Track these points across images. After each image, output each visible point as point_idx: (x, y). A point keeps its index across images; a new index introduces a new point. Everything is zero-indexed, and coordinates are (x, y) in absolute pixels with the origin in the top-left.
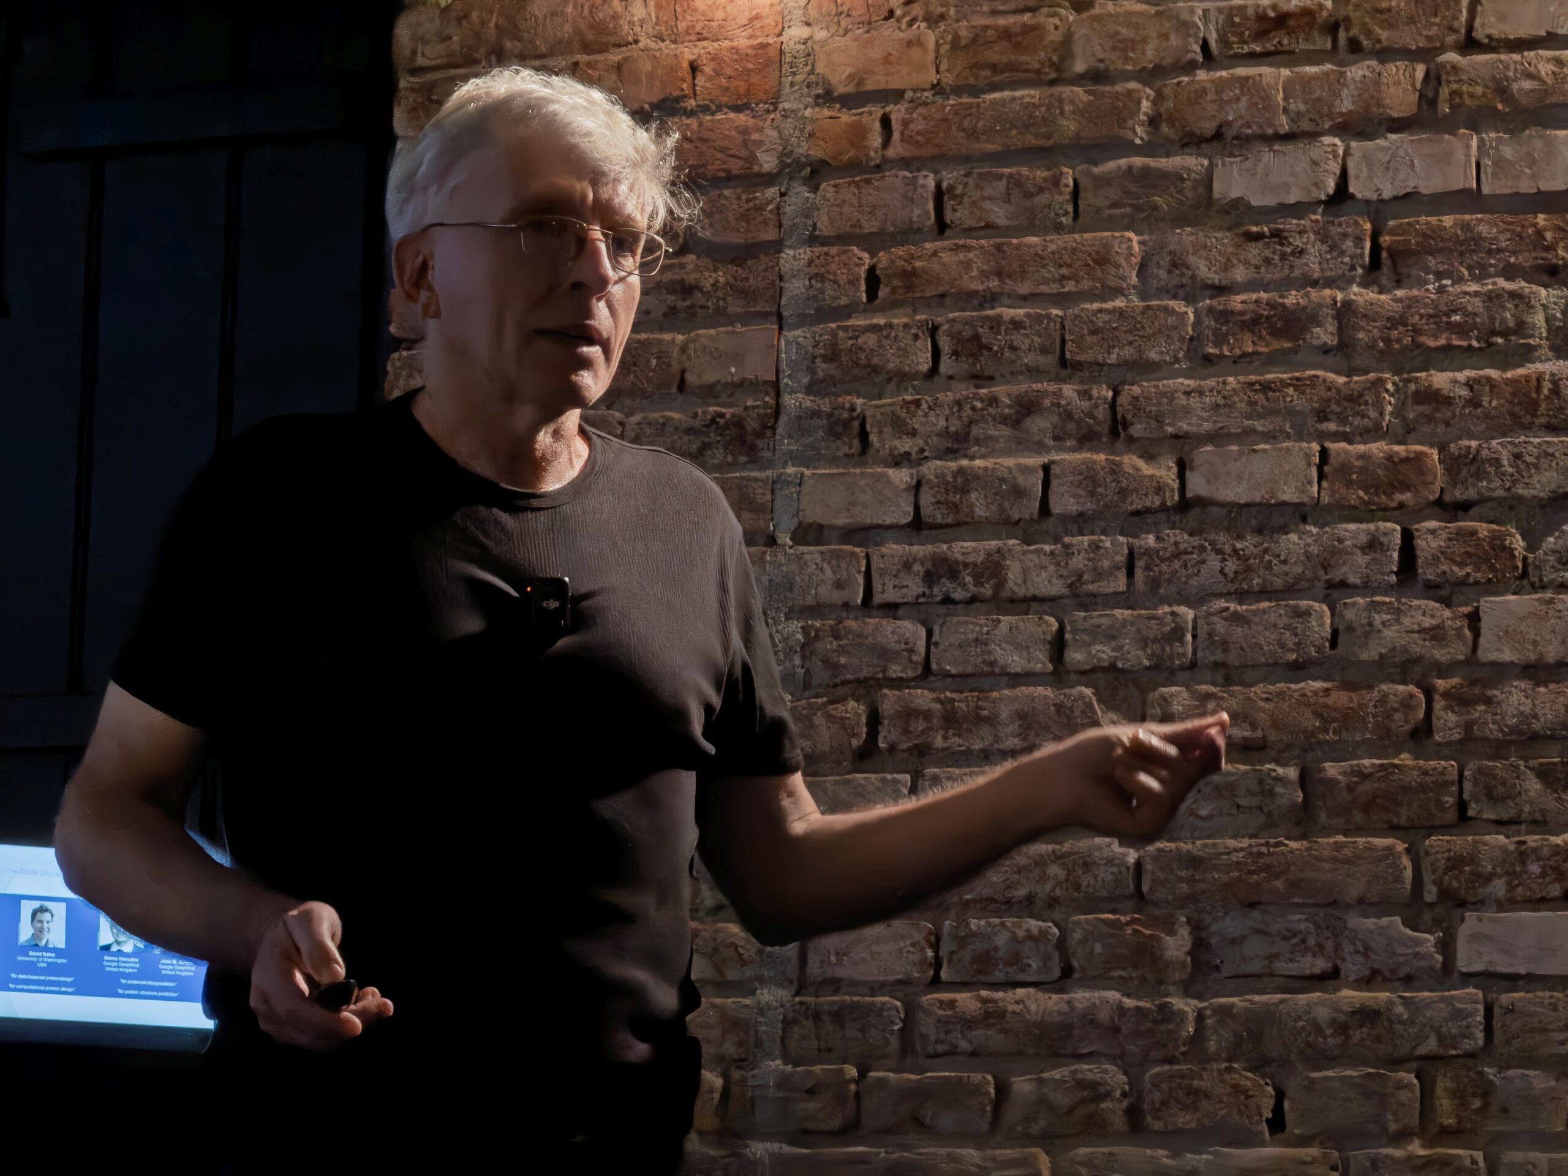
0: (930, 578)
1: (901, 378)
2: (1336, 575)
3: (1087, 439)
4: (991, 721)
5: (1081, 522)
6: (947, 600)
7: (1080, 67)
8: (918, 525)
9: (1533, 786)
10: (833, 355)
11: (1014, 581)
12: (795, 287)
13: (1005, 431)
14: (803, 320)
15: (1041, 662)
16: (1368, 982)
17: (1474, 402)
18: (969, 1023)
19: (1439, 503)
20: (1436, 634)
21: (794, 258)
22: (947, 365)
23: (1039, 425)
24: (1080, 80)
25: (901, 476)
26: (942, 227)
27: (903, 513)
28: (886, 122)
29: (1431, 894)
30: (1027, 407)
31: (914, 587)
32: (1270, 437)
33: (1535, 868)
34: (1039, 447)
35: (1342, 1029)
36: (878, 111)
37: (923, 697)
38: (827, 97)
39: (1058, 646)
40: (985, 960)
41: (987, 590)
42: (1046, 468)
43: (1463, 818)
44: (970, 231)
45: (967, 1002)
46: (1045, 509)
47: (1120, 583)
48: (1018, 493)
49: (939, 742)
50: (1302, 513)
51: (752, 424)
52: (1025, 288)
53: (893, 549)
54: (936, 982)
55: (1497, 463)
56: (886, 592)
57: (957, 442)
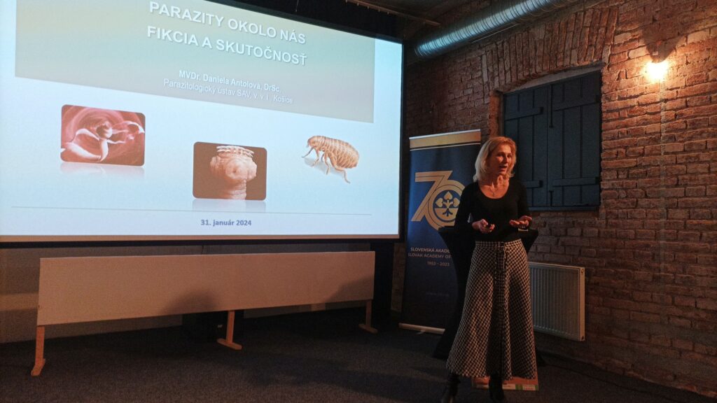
0: (686, 159)
1: (681, 130)
3: (713, 136)
4: (698, 180)
6: (690, 162)
7: (710, 79)
8: (684, 151)
10: (668, 127)
11: (701, 158)
12: (663, 118)
13: (699, 136)
14: (665, 122)
15: (706, 171)
18: (696, 225)
21: (663, 113)
22: (688, 127)
23: (705, 135)
24: (710, 82)
25: (681, 144)
26: (687, 106)
27: (682, 149)
28: (677, 92)
31: (684, 160)
34: (705, 138)
36: (675, 90)
37: (686, 177)
38: (668, 89)
39: (709, 168)
40: (698, 216)
41: (696, 160)
42: (706, 141)
44: (692, 107)
45: (695, 222)
48: (702, 145)
49: (689, 183)
51: (657, 138)
52: (702, 114)
53: (681, 155)
54: (690, 219)
56: (679, 161)
57: (690, 138)
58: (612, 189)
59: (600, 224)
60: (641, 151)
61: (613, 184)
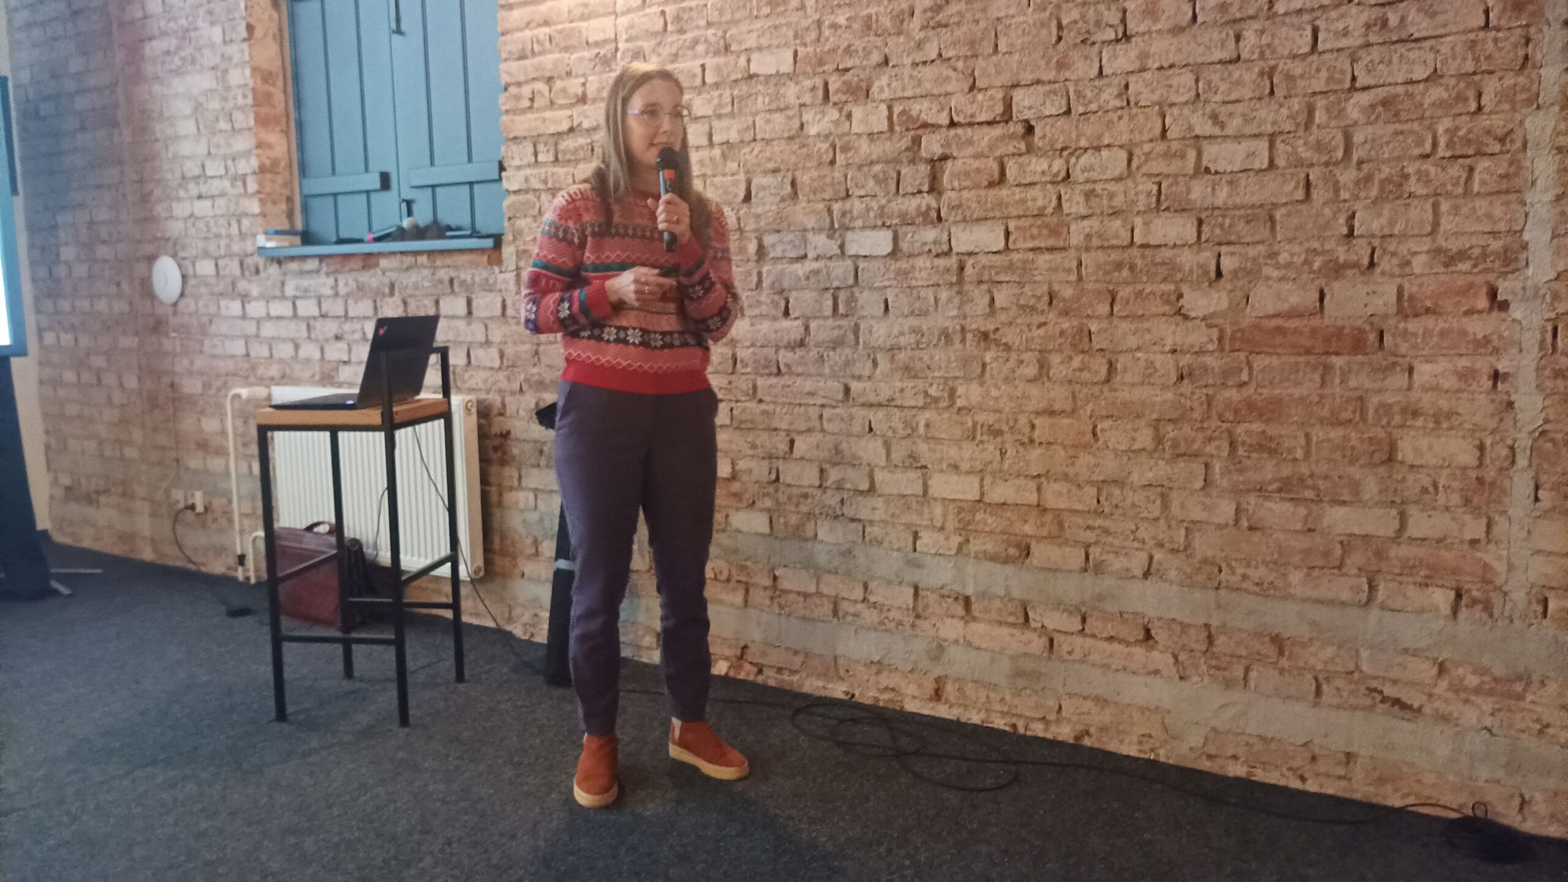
1: (655, 34)
2: (802, 101)
3: (716, 53)
5: (717, 85)
9: (871, 183)
10: (631, 27)
13: (690, 53)
14: (624, 13)
16: (817, 259)
17: (848, 27)
19: (837, 70)
20: (837, 123)
22: (670, 27)
23: (700, 48)
29: (836, 226)
30: (696, 42)
32: (778, 47)
33: (872, 214)
35: (808, 278)
43: (848, 196)
46: (704, 82)
47: (729, 109)
48: (695, 76)
50: (790, 77)
55: (857, 51)
57: (675, 57)
58: (527, 191)
59: (505, 281)
60: (580, 91)
61: (527, 180)
